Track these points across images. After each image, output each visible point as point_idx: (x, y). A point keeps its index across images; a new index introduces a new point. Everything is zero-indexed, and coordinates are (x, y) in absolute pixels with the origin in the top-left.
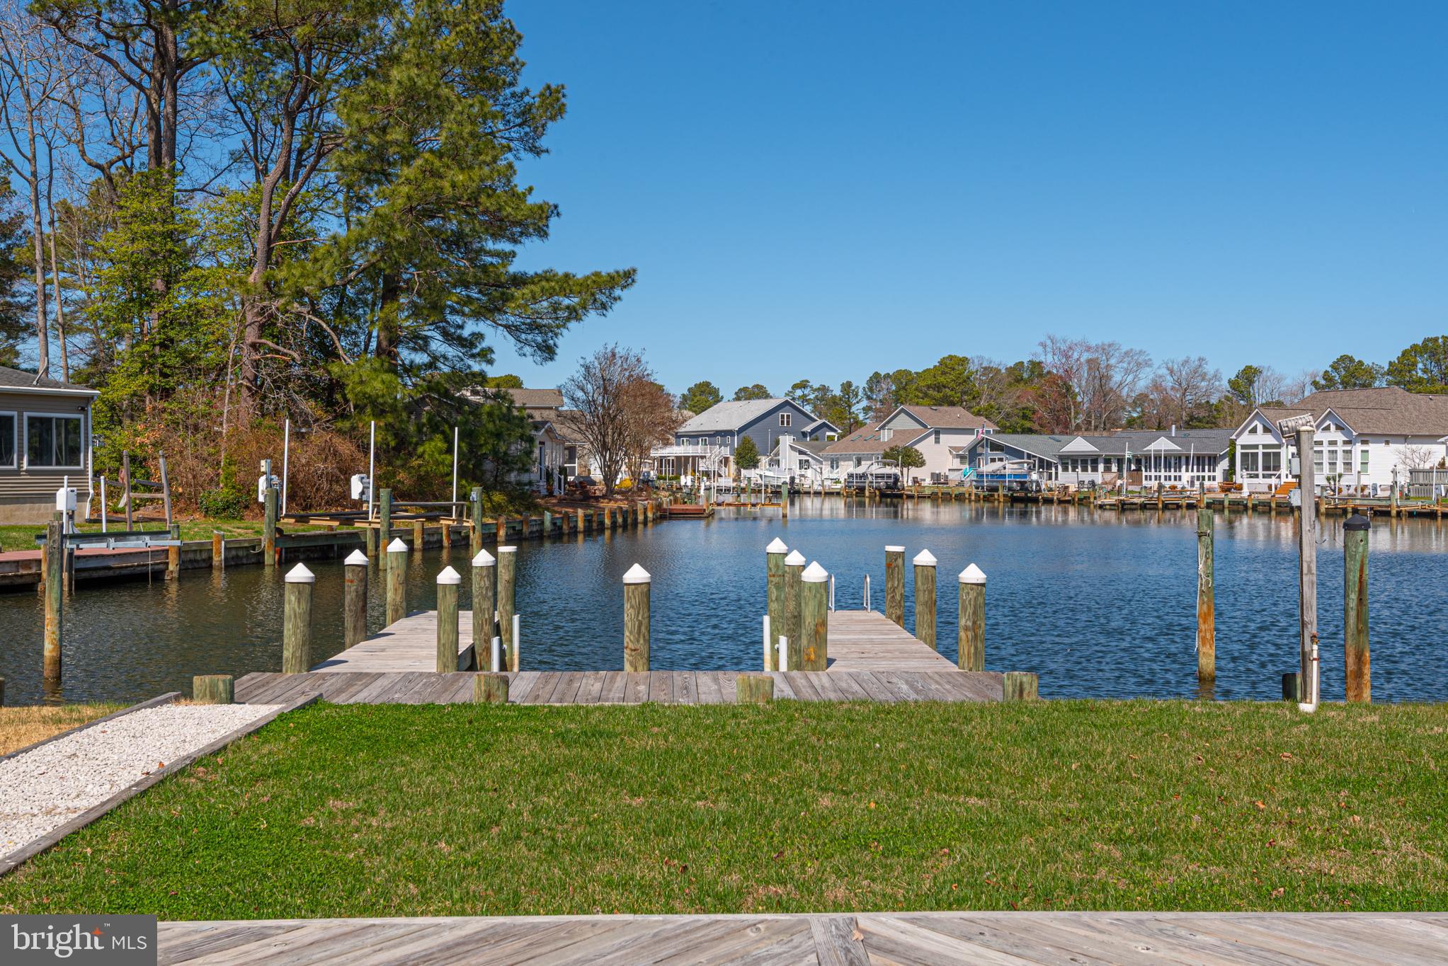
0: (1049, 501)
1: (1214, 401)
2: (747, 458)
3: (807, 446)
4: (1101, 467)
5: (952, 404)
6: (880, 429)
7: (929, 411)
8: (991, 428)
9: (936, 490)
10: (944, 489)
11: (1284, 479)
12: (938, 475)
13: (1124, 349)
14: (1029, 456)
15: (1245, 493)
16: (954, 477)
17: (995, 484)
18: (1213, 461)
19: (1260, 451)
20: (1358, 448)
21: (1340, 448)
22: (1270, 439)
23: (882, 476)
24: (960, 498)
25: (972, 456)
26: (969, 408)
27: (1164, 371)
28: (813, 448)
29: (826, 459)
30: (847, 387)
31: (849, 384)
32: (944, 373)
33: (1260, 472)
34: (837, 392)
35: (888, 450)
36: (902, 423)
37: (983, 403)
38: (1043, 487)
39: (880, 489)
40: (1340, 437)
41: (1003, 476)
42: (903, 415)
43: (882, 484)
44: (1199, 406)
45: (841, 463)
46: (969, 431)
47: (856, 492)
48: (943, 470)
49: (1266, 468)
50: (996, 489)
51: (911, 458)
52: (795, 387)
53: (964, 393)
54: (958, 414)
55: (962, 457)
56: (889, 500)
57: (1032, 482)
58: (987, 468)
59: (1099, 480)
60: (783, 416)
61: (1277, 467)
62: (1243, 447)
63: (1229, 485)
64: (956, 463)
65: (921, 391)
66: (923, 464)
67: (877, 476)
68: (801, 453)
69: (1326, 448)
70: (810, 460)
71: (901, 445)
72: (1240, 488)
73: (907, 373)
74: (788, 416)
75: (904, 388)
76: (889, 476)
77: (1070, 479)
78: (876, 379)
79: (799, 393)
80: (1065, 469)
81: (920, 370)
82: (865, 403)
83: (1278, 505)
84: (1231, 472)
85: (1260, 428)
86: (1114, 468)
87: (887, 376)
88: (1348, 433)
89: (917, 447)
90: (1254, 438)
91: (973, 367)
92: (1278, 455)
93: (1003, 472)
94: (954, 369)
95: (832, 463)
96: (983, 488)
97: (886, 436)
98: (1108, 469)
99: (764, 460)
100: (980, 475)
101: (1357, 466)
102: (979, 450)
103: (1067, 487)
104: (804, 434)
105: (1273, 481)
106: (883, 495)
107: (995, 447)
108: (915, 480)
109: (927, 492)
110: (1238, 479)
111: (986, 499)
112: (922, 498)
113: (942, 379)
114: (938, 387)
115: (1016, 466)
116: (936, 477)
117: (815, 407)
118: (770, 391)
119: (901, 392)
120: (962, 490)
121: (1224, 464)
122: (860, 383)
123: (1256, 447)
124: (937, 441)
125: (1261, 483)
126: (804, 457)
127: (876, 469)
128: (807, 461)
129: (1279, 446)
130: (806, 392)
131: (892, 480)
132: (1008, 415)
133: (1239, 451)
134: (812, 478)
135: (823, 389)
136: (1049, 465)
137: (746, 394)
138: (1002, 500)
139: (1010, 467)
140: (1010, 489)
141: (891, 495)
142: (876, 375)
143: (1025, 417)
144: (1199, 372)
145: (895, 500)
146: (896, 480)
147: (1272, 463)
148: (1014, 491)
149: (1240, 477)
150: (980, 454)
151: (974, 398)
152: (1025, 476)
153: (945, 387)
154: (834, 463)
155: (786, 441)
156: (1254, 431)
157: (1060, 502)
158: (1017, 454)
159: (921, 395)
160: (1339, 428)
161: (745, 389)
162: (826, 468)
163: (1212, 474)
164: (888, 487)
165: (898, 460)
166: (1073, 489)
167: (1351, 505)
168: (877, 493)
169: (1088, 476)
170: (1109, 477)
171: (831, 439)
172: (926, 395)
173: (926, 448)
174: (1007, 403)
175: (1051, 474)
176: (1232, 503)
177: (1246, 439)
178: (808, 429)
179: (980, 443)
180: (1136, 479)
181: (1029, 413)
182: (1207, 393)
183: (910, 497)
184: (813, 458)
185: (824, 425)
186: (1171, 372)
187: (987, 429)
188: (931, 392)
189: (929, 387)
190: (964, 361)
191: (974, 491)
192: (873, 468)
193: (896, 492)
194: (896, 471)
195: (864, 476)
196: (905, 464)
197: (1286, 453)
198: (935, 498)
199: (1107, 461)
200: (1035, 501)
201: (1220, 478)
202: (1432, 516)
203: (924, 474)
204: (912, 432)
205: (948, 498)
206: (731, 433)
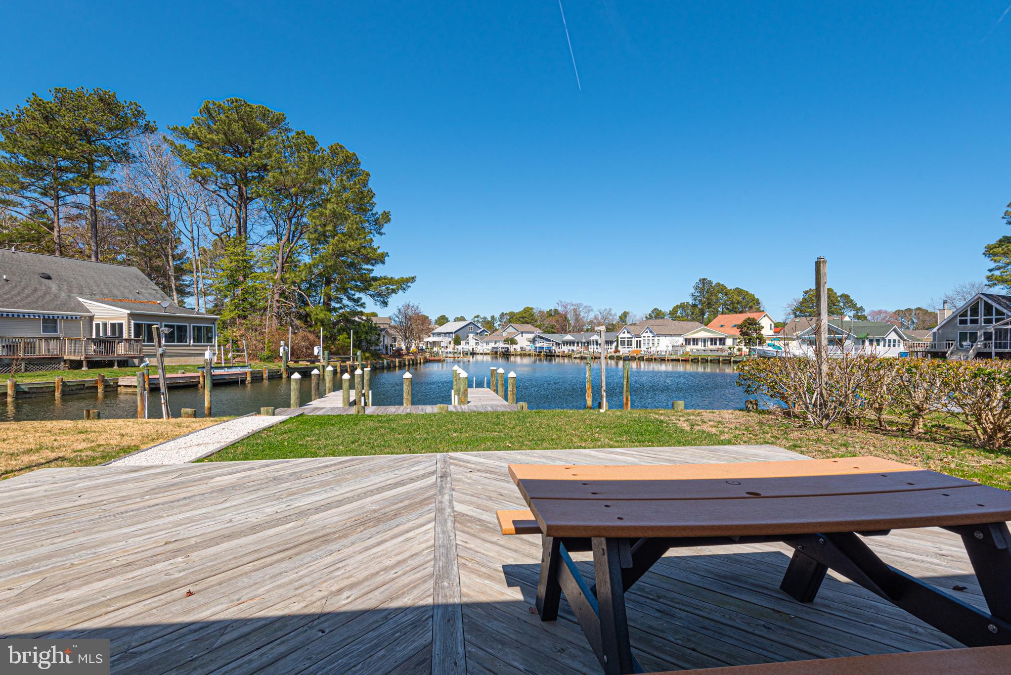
0: (558, 356)
1: (614, 323)
2: (457, 342)
3: (478, 337)
4: (576, 345)
5: (528, 323)
6: (503, 332)
7: (520, 326)
8: (540, 331)
9: (522, 353)
10: (524, 352)
11: (633, 349)
13: (584, 305)
14: (552, 341)
15: (621, 353)
16: (528, 348)
17: (541, 350)
18: (612, 343)
19: (626, 339)
20: (656, 338)
21: (651, 338)
22: (629, 336)
24: (529, 355)
25: (534, 341)
26: (532, 325)
27: (598, 313)
28: (480, 338)
29: (484, 342)
30: (493, 317)
31: (493, 316)
32: (525, 313)
33: (626, 346)
34: (489, 319)
35: (505, 339)
36: (511, 330)
37: (538, 324)
38: (557, 351)
40: (651, 335)
41: (544, 348)
42: (511, 327)
43: (503, 350)
44: (609, 324)
45: (491, 343)
46: (533, 333)
47: (495, 353)
48: (524, 346)
49: (628, 345)
50: (541, 352)
51: (513, 342)
52: (475, 317)
53: (532, 320)
54: (529, 327)
55: (530, 342)
56: (506, 356)
57: (553, 350)
58: (538, 345)
59: (575, 349)
60: (470, 327)
61: (631, 345)
62: (621, 338)
63: (617, 351)
64: (528, 343)
65: (517, 319)
66: (517, 344)
67: (502, 348)
68: (476, 340)
69: (646, 338)
71: (510, 337)
73: (513, 313)
74: (472, 327)
75: (512, 318)
77: (566, 349)
78: (503, 315)
79: (476, 319)
80: (564, 346)
81: (517, 312)
82: (499, 323)
83: (632, 357)
84: (617, 346)
85: (626, 332)
86: (580, 345)
87: (506, 314)
88: (653, 334)
89: (515, 338)
90: (623, 335)
91: (534, 311)
92: (631, 341)
93: (543, 346)
94: (529, 312)
96: (537, 352)
97: (505, 334)
98: (578, 345)
99: (463, 342)
100: (536, 348)
101: (656, 344)
103: (564, 352)
104: (477, 334)
105: (630, 349)
106: (504, 354)
107: (541, 338)
108: (515, 349)
109: (519, 353)
111: (538, 355)
112: (517, 355)
113: (524, 315)
114: (523, 318)
115: (548, 345)
116: (522, 348)
117: (481, 324)
118: (466, 318)
120: (530, 352)
121: (615, 344)
122: (497, 316)
124: (522, 336)
125: (626, 350)
126: (477, 342)
127: (502, 345)
129: (632, 338)
130: (478, 319)
131: (507, 349)
132: (547, 327)
133: (619, 339)
134: (480, 349)
135: (485, 318)
136: (559, 344)
137: (457, 320)
138: (543, 356)
139: (546, 345)
141: (506, 354)
142: (503, 313)
143: (552, 328)
144: (609, 313)
145: (508, 356)
147: (630, 343)
148: (547, 353)
149: (620, 348)
150: (536, 340)
151: (535, 321)
152: (551, 348)
153: (525, 318)
154: (487, 343)
155: (471, 336)
156: (624, 333)
157: (562, 356)
158: (549, 340)
160: (651, 332)
161: (457, 318)
162: (485, 344)
163: (611, 347)
164: (505, 351)
165: (509, 343)
166: (566, 352)
167: (653, 357)
168: (502, 353)
169: (571, 348)
170: (578, 348)
171: (486, 335)
172: (519, 320)
173: (518, 338)
174: (546, 323)
175: (559, 347)
176: (617, 356)
177: (622, 335)
178: (479, 332)
179: (536, 337)
180: (586, 349)
182: (612, 320)
183: (513, 355)
184: (480, 342)
185: (484, 330)
186: (601, 313)
187: (538, 332)
189: (520, 318)
190: (532, 309)
191: (534, 353)
192: (501, 345)
193: (508, 353)
194: (508, 346)
195: (497, 348)
196: (511, 344)
197: (634, 340)
198: (521, 355)
199: (578, 343)
200: (554, 356)
201: (614, 348)
202: (678, 360)
203: (517, 347)
204: (514, 333)
205: (525, 355)
206: (452, 333)
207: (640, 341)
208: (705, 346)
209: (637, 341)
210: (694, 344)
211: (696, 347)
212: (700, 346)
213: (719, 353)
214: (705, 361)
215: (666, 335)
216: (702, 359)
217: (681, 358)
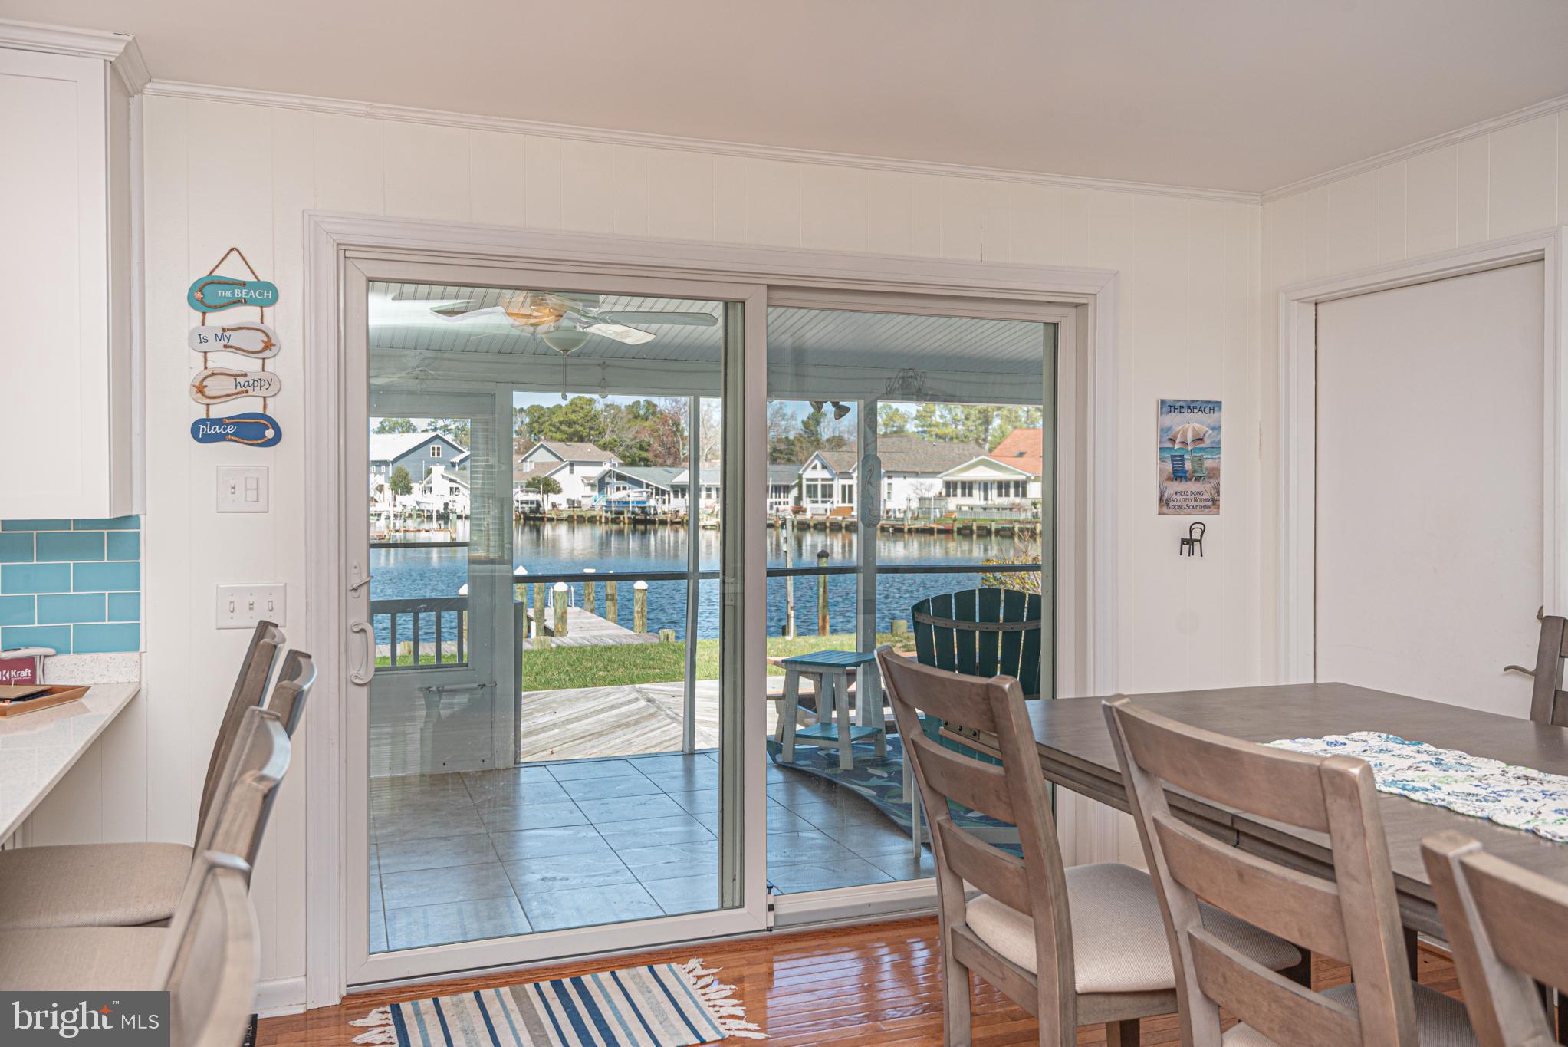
0: (663, 523)
1: (791, 437)
2: (401, 485)
3: (456, 474)
5: (581, 439)
6: (523, 461)
7: (565, 447)
8: (617, 461)
9: (572, 514)
10: (577, 512)
11: (836, 505)
12: (573, 502)
14: (648, 486)
15: (808, 515)
16: (587, 503)
17: (621, 509)
18: (787, 489)
19: (819, 483)
22: (826, 474)
23: (527, 503)
24: (592, 520)
25: (601, 484)
26: (596, 442)
28: (462, 477)
32: (574, 411)
33: (820, 498)
35: (530, 480)
36: (542, 456)
37: (608, 438)
38: (659, 511)
39: (523, 513)
41: (627, 502)
42: (542, 449)
43: (527, 508)
46: (599, 464)
48: (575, 497)
49: (824, 496)
50: (622, 513)
51: (549, 487)
53: (591, 428)
54: (587, 449)
55: (592, 485)
56: (532, 522)
57: (650, 507)
58: (615, 496)
59: (702, 505)
60: (433, 449)
61: (831, 496)
62: (808, 480)
63: (798, 509)
64: (588, 491)
66: (560, 491)
67: (522, 503)
68: (451, 481)
70: (460, 486)
72: (805, 511)
74: (438, 449)
75: (537, 421)
76: (532, 502)
80: (676, 496)
81: (551, 406)
83: (832, 524)
84: (799, 499)
85: (819, 466)
89: (554, 477)
90: (815, 473)
91: (599, 407)
92: (831, 486)
93: (627, 499)
94: (582, 408)
96: (611, 512)
97: (528, 467)
99: (416, 487)
100: (609, 502)
102: (607, 480)
103: (677, 511)
104: (453, 464)
105: (828, 506)
106: (527, 518)
107: (620, 477)
108: (554, 506)
109: (565, 515)
110: (804, 504)
111: (615, 521)
112: (560, 520)
115: (637, 494)
116: (571, 503)
117: (456, 436)
119: (535, 425)
120: (593, 513)
121: (794, 492)
123: (816, 480)
124: (572, 472)
125: (820, 507)
126: (454, 485)
127: (522, 496)
128: (457, 489)
129: (832, 480)
131: (535, 506)
132: (628, 447)
133: (805, 483)
134: (463, 503)
136: (663, 492)
138: (626, 521)
139: (633, 495)
140: (633, 513)
141: (534, 518)
143: (641, 448)
145: (538, 523)
146: (539, 505)
147: (828, 492)
148: (637, 514)
149: (806, 502)
150: (608, 484)
151: (600, 433)
152: (645, 502)
153: (575, 423)
155: (437, 470)
156: (815, 468)
157: (672, 523)
158: (638, 484)
163: (786, 500)
164: (532, 511)
165: (539, 488)
166: (682, 512)
168: (522, 516)
173: (562, 477)
174: (628, 437)
175: (664, 500)
176: (799, 522)
177: (809, 474)
178: (457, 459)
179: (608, 474)
181: (645, 446)
182: (787, 429)
183: (551, 520)
184: (462, 486)
187: (610, 463)
188: (564, 427)
189: (561, 423)
191: (604, 514)
192: (518, 495)
193: (538, 515)
194: (538, 497)
196: (546, 492)
197: (838, 484)
198: (570, 520)
200: (653, 522)
201: (792, 503)
202: (930, 531)
203: (560, 499)
204: (551, 465)
205: (581, 520)
206: (386, 463)
207: (850, 487)
208: (986, 499)
209: (844, 487)
210: (963, 495)
211: (967, 501)
212: (977, 499)
213: (1014, 515)
214: (985, 533)
215: (905, 474)
216: (979, 528)
217: (936, 527)
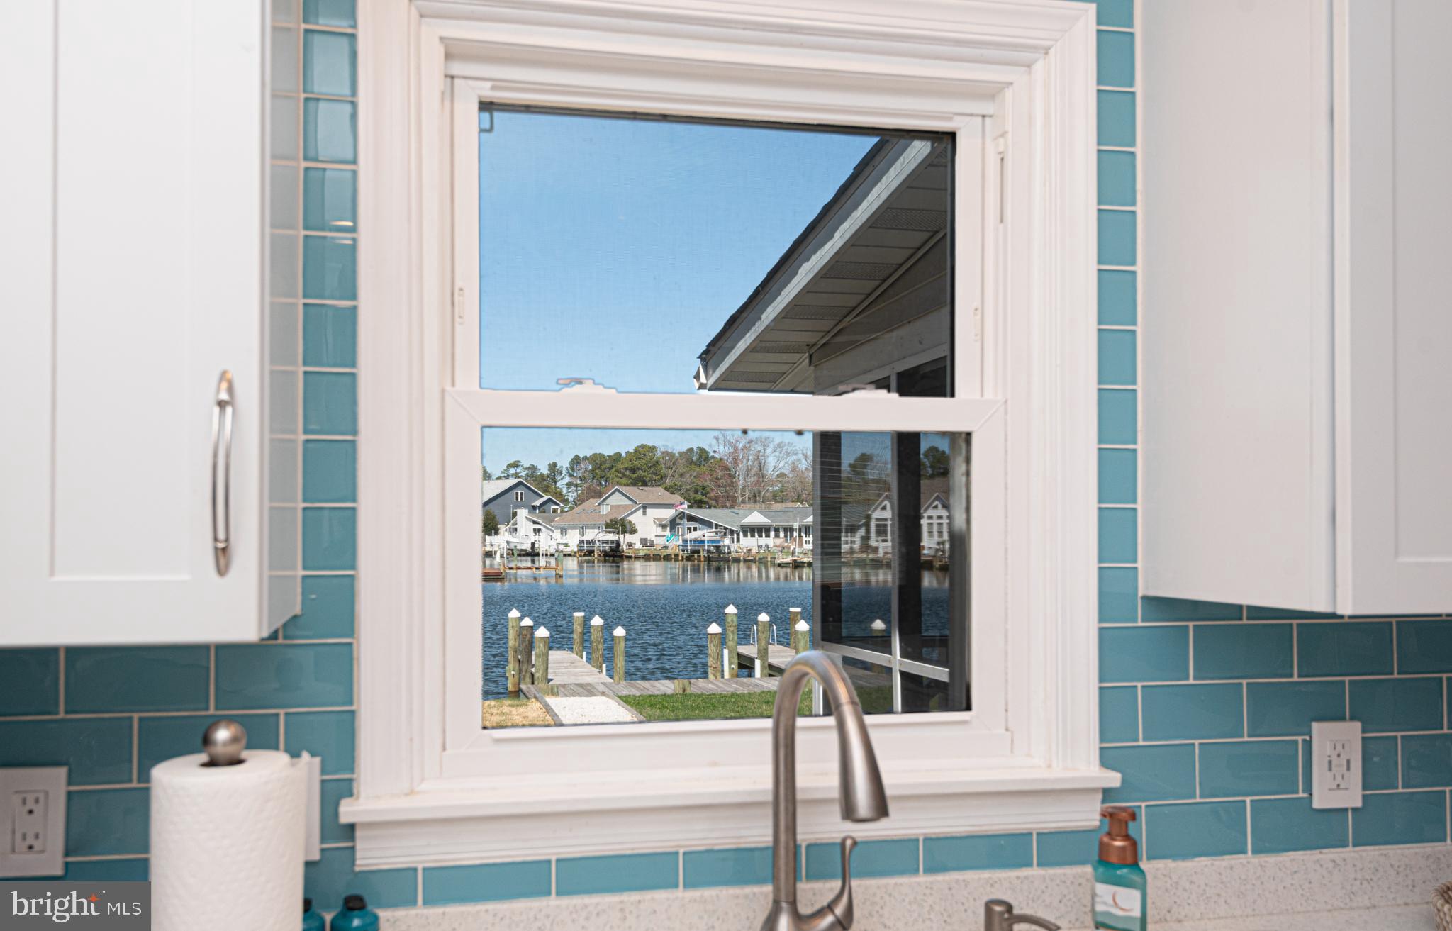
0: (737, 561)
2: (490, 527)
3: (539, 517)
4: (772, 534)
6: (599, 504)
7: (638, 490)
9: (648, 552)
10: (654, 551)
14: (717, 526)
16: (660, 542)
17: (696, 548)
19: (889, 523)
23: (606, 542)
24: (668, 558)
25: (673, 524)
28: (545, 520)
29: (557, 528)
30: (553, 467)
31: (555, 465)
32: (638, 458)
34: (545, 471)
35: (609, 521)
37: (669, 482)
38: (732, 549)
39: (604, 551)
40: (944, 513)
41: (703, 542)
43: (607, 547)
45: (569, 531)
46: (668, 506)
47: (587, 551)
48: (650, 537)
50: (698, 552)
51: (626, 527)
53: (654, 474)
54: (659, 493)
55: (664, 526)
56: (611, 560)
57: (724, 546)
59: (771, 545)
60: (517, 493)
62: (878, 520)
64: (659, 531)
65: (620, 472)
66: (635, 531)
67: (604, 542)
68: (535, 522)
69: (935, 521)
70: (542, 528)
71: (618, 517)
72: (876, 550)
73: (601, 456)
74: (521, 493)
76: (612, 542)
77: (750, 543)
78: (576, 460)
80: (745, 536)
81: (611, 454)
84: (866, 538)
86: (782, 534)
87: (585, 458)
89: (630, 518)
91: (658, 453)
93: (703, 539)
94: (646, 455)
95: (562, 531)
96: (688, 551)
97: (604, 510)
98: (777, 536)
99: (502, 528)
100: (685, 541)
102: (678, 521)
103: (750, 550)
104: (534, 508)
106: (607, 557)
107: (691, 518)
108: (630, 545)
109: (642, 553)
110: (873, 543)
112: (637, 558)
113: (636, 463)
115: (712, 534)
116: (644, 541)
120: (668, 552)
121: (862, 532)
122: (564, 463)
123: (886, 520)
124: (644, 513)
126: (537, 526)
127: (602, 537)
130: (519, 470)
131: (615, 545)
134: (547, 544)
135: (533, 468)
136: (733, 532)
138: (702, 559)
139: (708, 535)
140: (708, 552)
141: (614, 556)
142: (577, 457)
143: (697, 491)
145: (617, 561)
146: (618, 544)
148: (712, 553)
150: (679, 524)
151: (662, 478)
152: (719, 542)
154: (564, 531)
156: (884, 508)
157: (745, 561)
158: (709, 525)
159: (620, 475)
160: (944, 506)
162: (557, 534)
164: (611, 550)
165: (618, 529)
166: (754, 551)
168: (602, 554)
169: (763, 541)
170: (778, 542)
171: (555, 511)
172: (624, 475)
173: (636, 519)
174: (687, 481)
175: (733, 539)
177: (878, 514)
178: (537, 503)
179: (678, 516)
180: (801, 545)
181: (700, 489)
183: (629, 558)
184: (545, 527)
185: (549, 500)
191: (681, 553)
192: (599, 536)
193: (618, 554)
194: (617, 537)
195: (592, 542)
196: (623, 532)
199: (777, 530)
200: (726, 560)
204: (625, 507)
205: (657, 558)
